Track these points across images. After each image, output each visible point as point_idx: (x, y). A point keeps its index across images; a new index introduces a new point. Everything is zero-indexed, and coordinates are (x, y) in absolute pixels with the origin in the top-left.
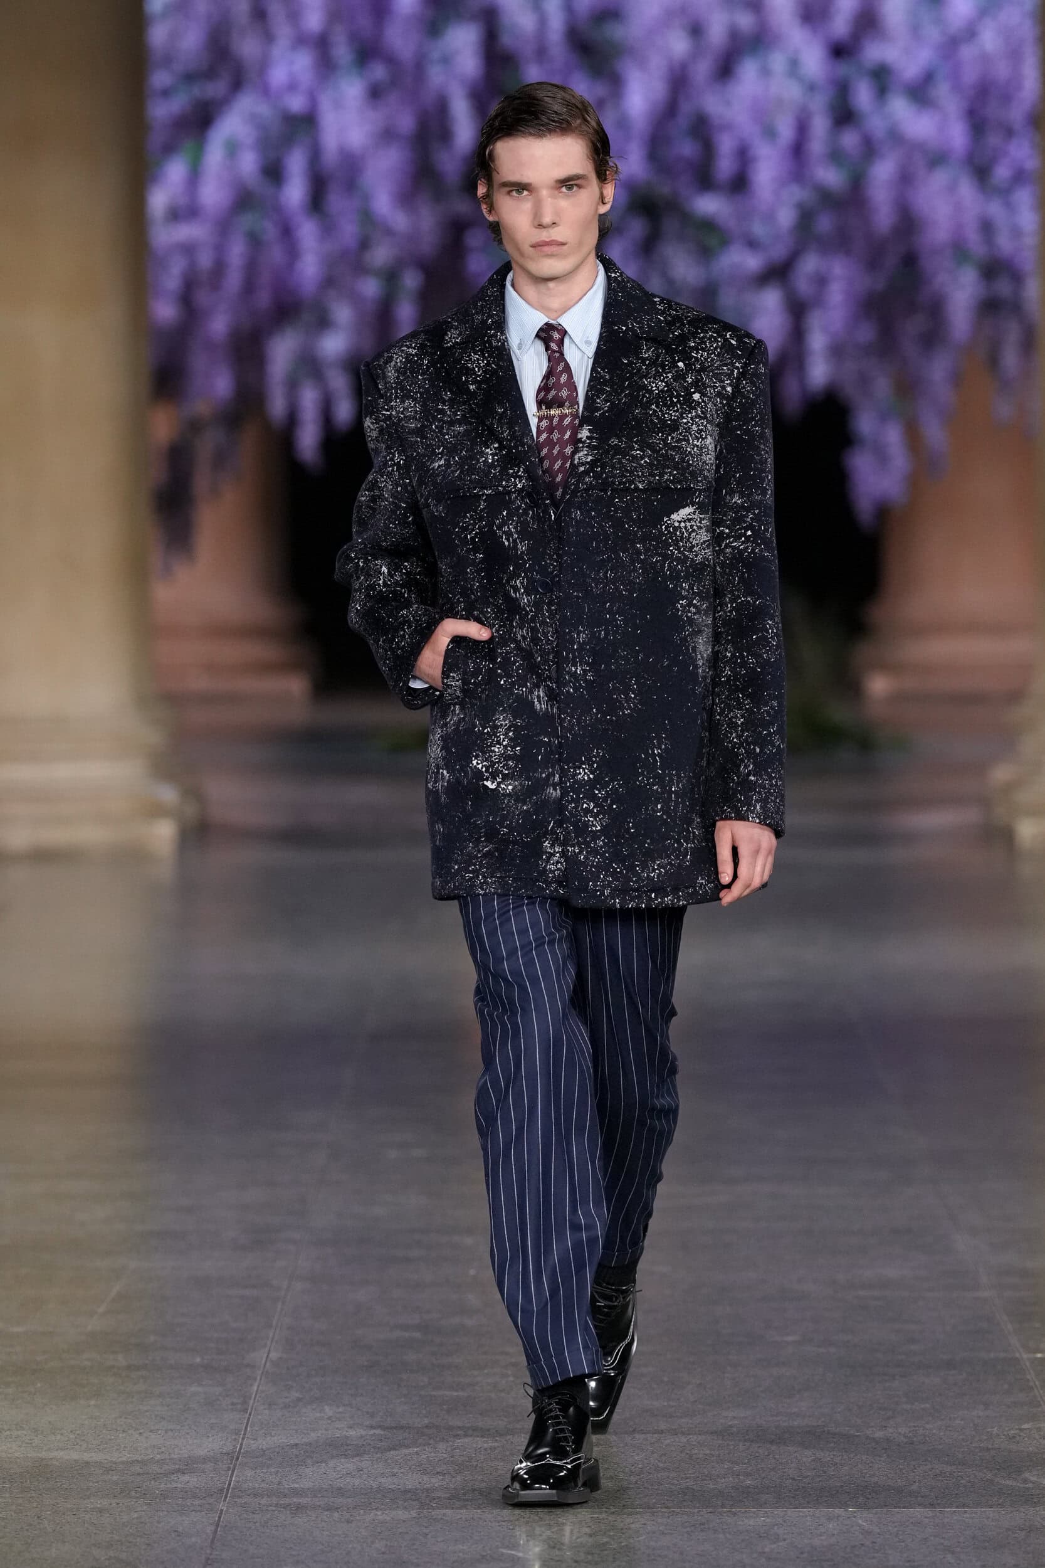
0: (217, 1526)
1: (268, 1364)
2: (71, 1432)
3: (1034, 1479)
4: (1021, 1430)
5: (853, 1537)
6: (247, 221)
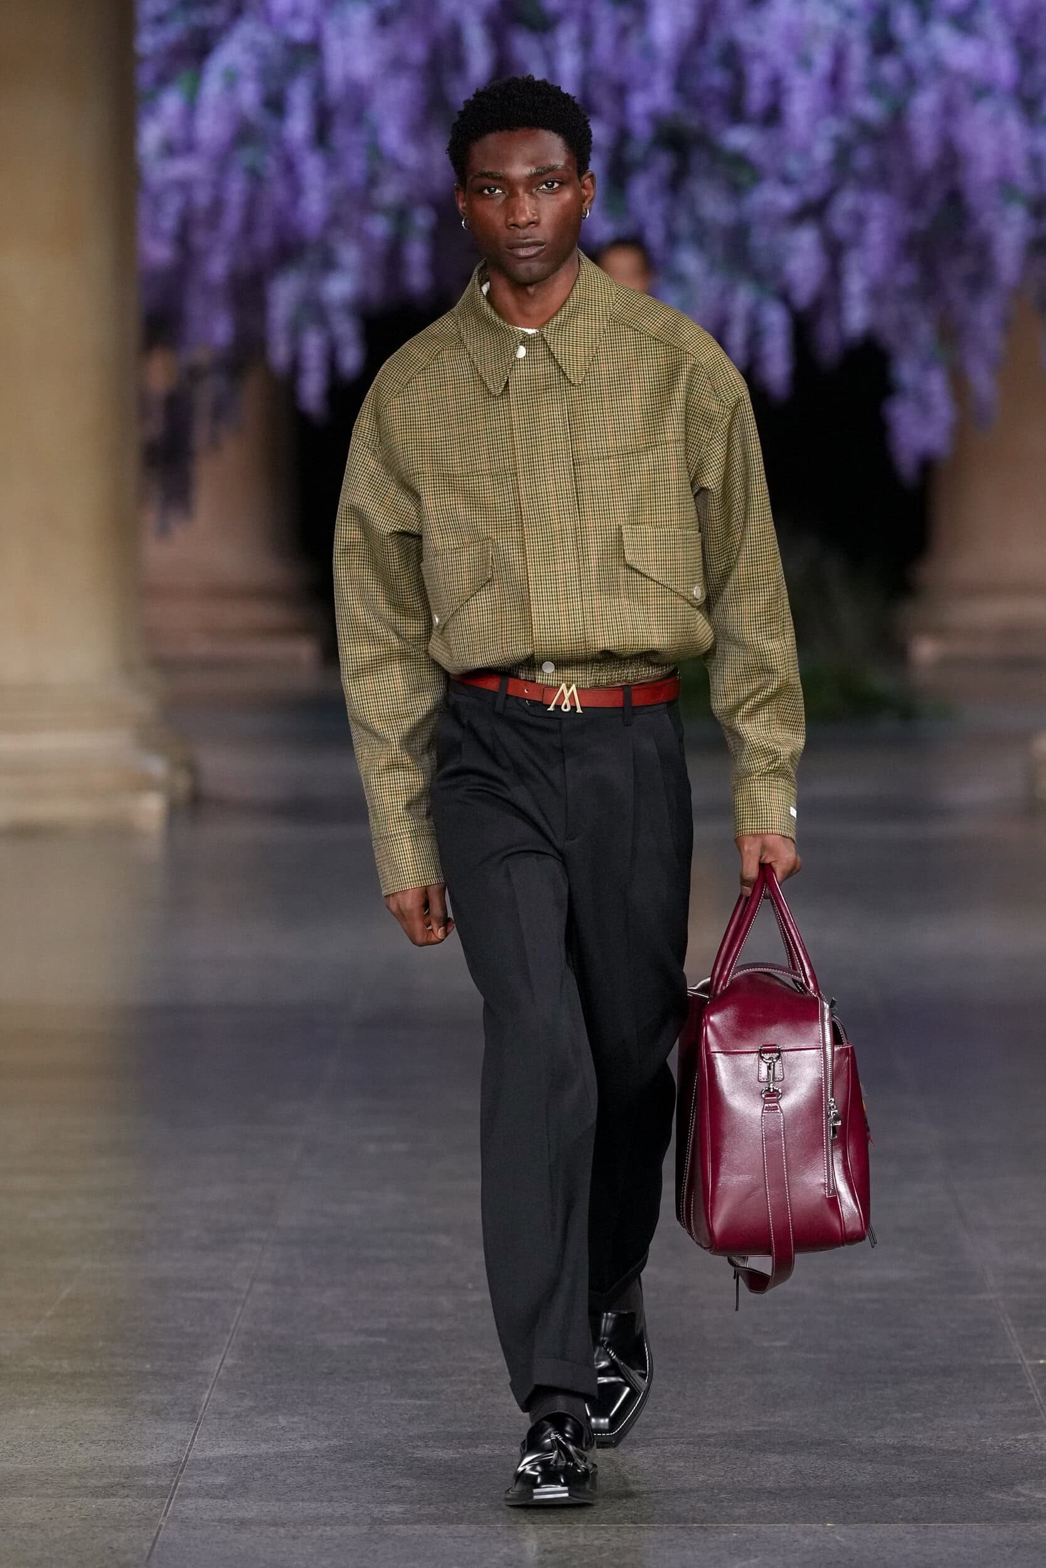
0: (155, 1542)
1: (221, 1370)
2: (7, 1442)
3: (1026, 1492)
4: (1017, 1440)
5: (829, 1554)
6: (247, 156)
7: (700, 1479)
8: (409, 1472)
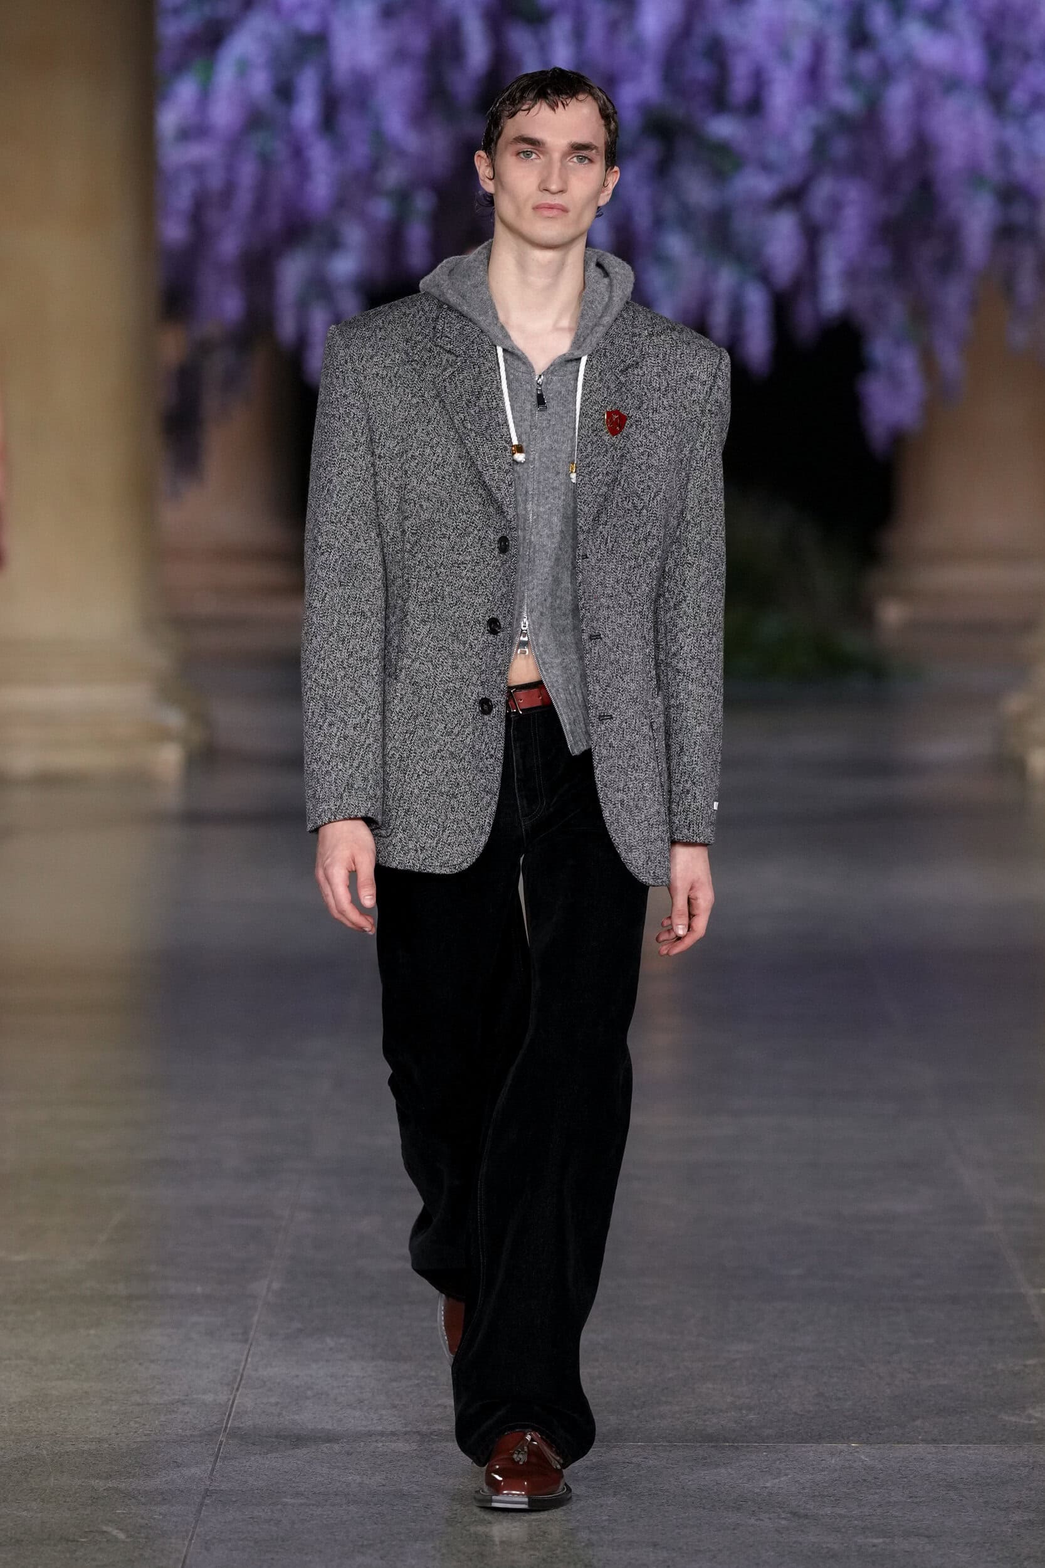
0: (217, 1456)
1: (269, 1294)
2: (71, 1361)
4: (1025, 1366)
5: (855, 1472)
6: (258, 141)
7: (728, 1400)
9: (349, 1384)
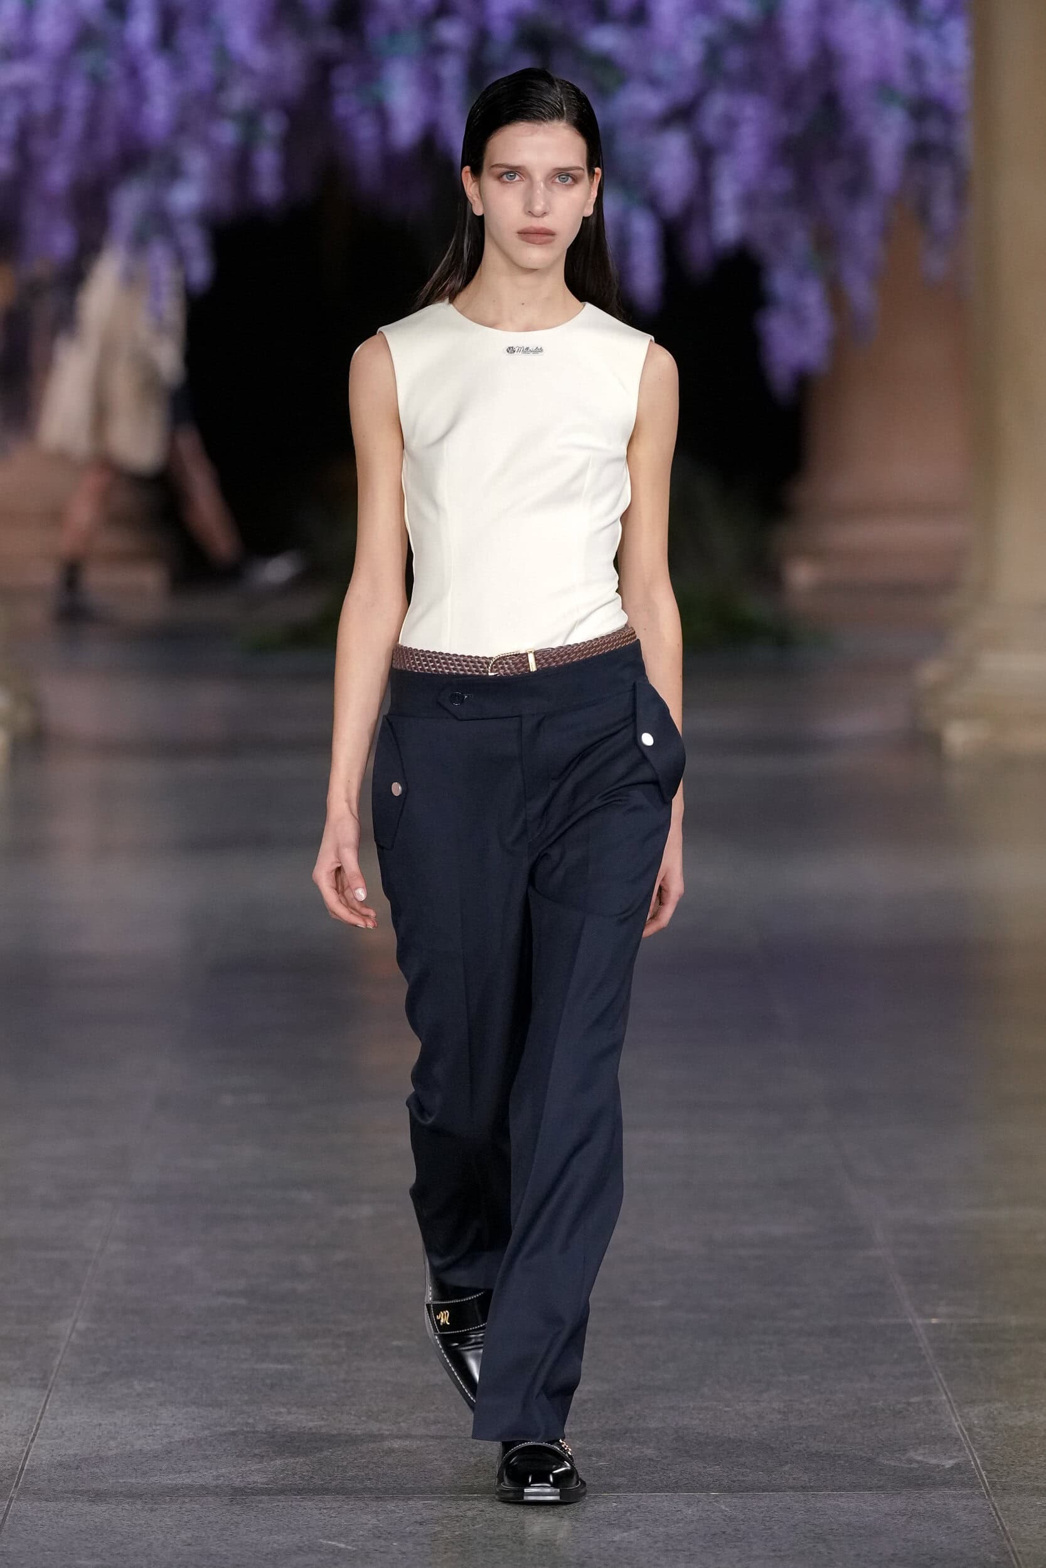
0: (6, 1515)
1: (74, 1335)
3: (919, 1458)
4: (909, 1404)
5: (714, 1524)
6: (88, 60)
8: (272, 1440)
9: (158, 1432)
